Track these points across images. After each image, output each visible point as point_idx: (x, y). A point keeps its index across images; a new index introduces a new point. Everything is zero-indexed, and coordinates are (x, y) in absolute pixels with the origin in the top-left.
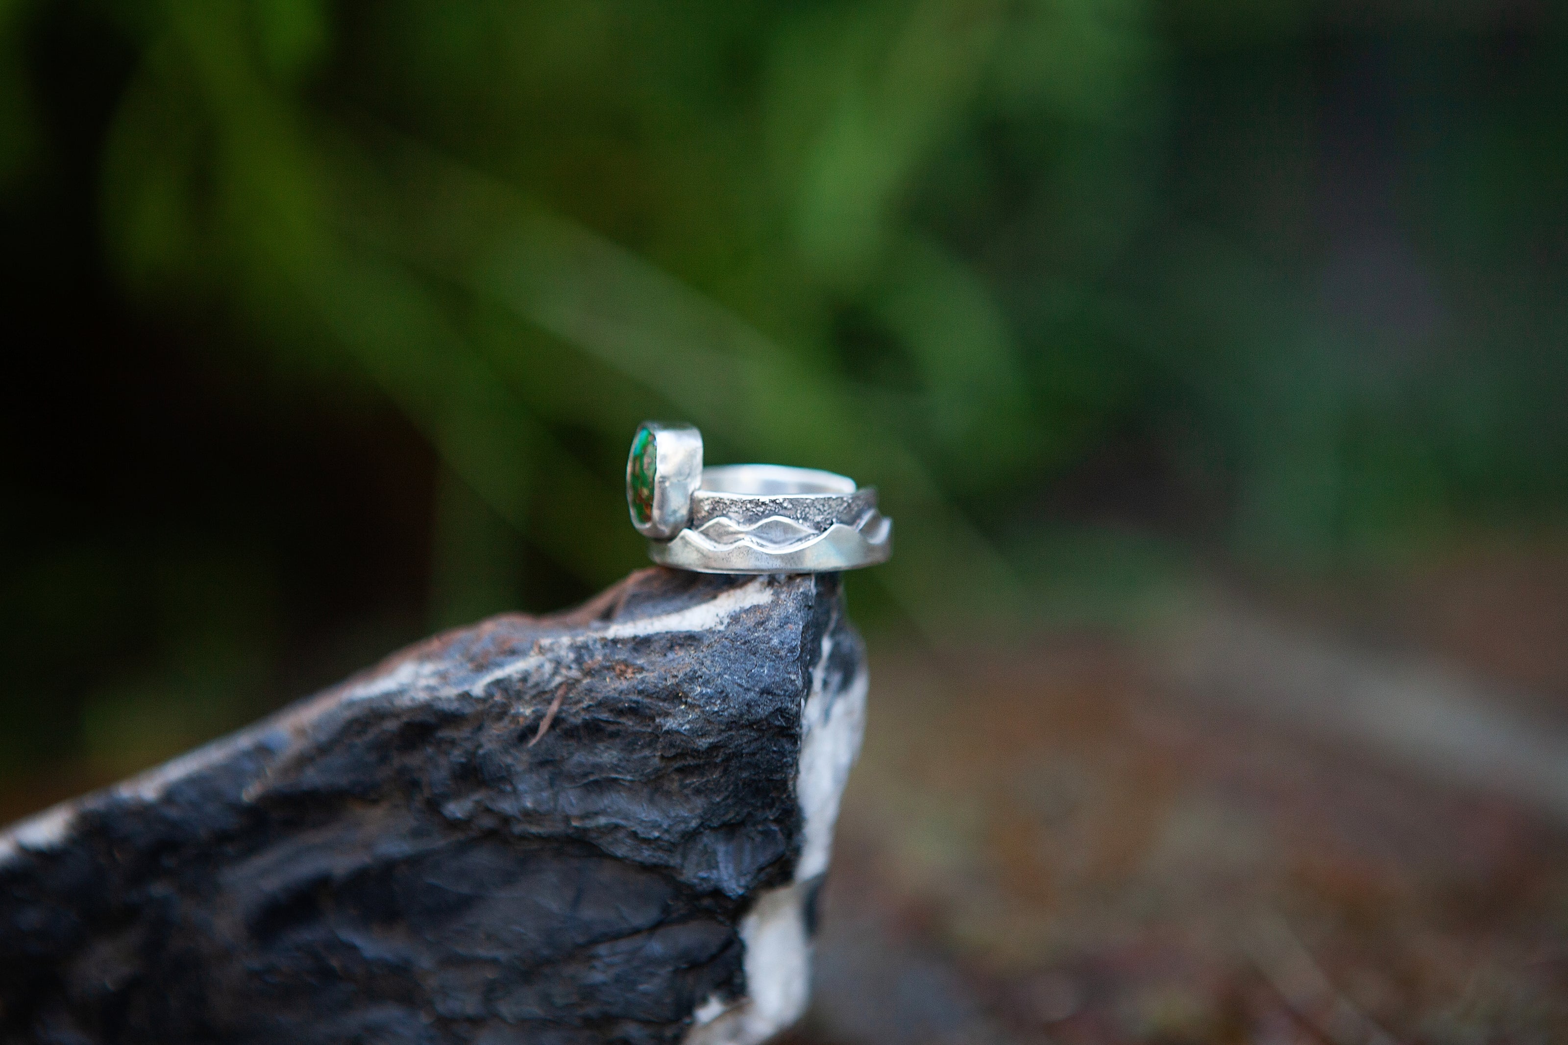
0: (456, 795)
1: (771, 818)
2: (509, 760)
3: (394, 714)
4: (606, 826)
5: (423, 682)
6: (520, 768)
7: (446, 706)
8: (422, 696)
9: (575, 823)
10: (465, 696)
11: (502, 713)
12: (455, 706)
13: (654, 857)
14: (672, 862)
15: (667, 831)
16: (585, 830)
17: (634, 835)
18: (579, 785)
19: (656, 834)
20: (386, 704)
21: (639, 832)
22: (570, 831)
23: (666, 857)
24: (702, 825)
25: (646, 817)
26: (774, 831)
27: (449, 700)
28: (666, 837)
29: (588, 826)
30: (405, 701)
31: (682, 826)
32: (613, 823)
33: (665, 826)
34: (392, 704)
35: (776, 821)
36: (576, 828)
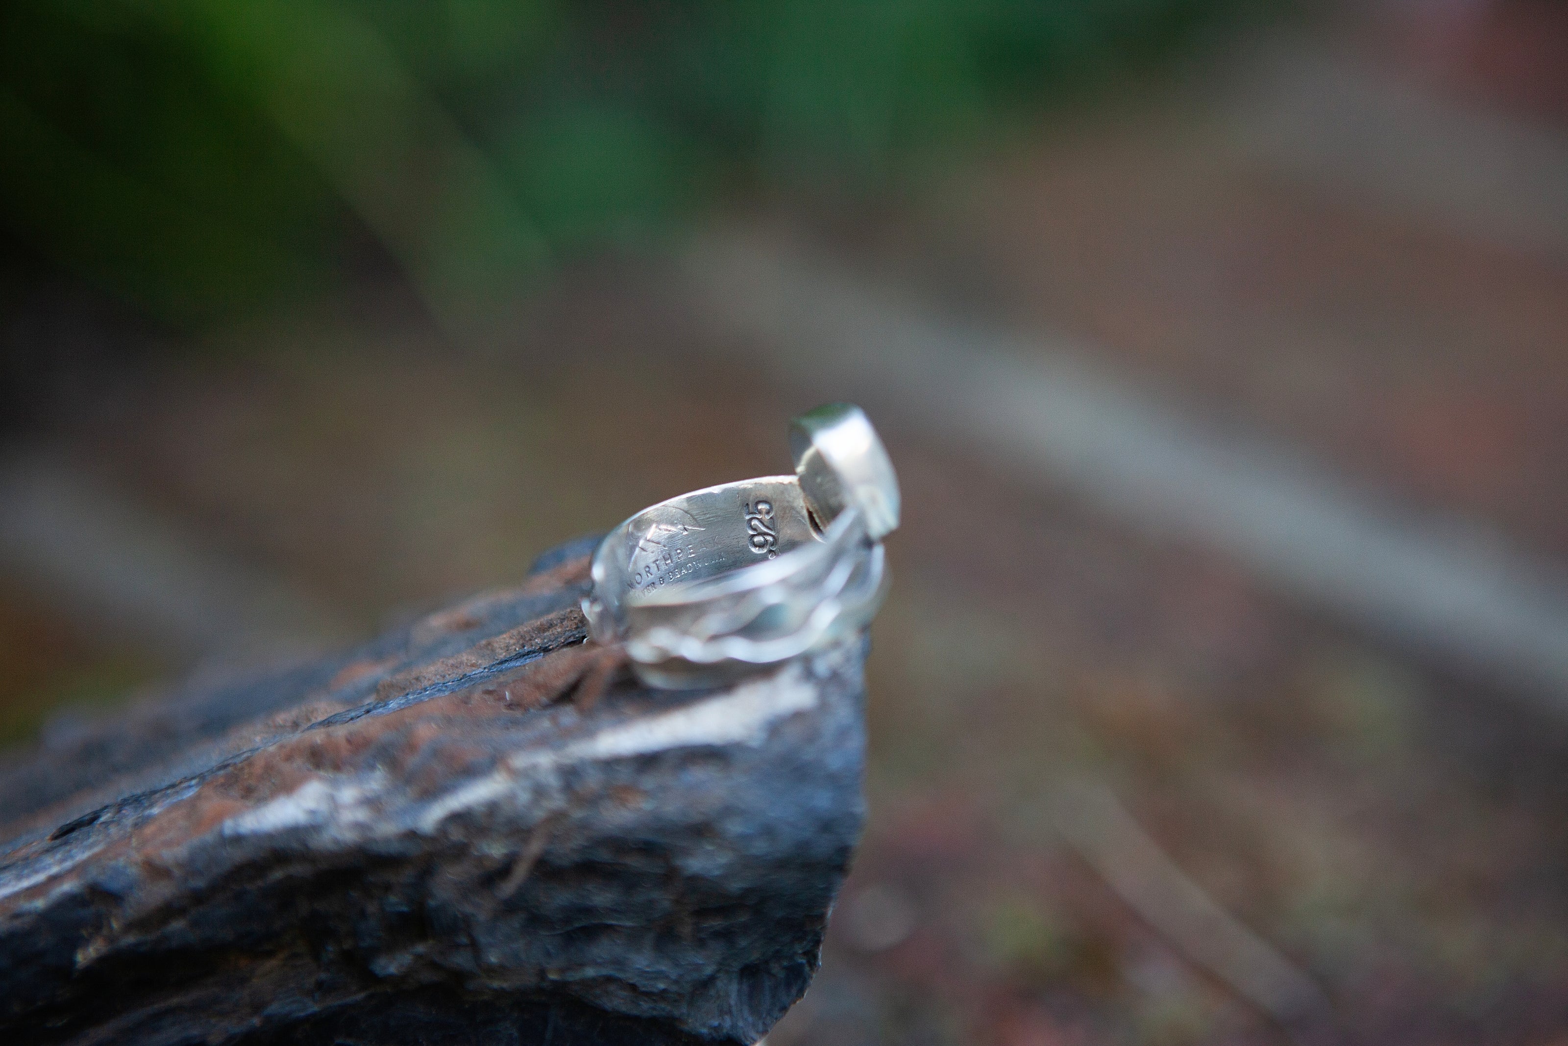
0: (390, 948)
1: (800, 952)
2: (468, 909)
3: (307, 856)
4: (594, 979)
5: (348, 816)
6: (482, 916)
7: (382, 849)
8: (350, 837)
9: (553, 976)
10: (412, 835)
11: (460, 852)
12: (395, 848)
13: (654, 1009)
14: (676, 1013)
15: (676, 982)
16: (564, 984)
17: (633, 987)
18: (559, 932)
19: (662, 986)
20: (295, 845)
21: (638, 984)
22: (544, 984)
23: (669, 1008)
24: (718, 971)
25: (648, 966)
26: (801, 965)
27: (387, 840)
28: (674, 988)
29: (570, 979)
30: (325, 841)
31: (695, 975)
32: (604, 976)
33: (674, 976)
34: (306, 846)
35: (805, 953)
36: (554, 982)
